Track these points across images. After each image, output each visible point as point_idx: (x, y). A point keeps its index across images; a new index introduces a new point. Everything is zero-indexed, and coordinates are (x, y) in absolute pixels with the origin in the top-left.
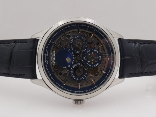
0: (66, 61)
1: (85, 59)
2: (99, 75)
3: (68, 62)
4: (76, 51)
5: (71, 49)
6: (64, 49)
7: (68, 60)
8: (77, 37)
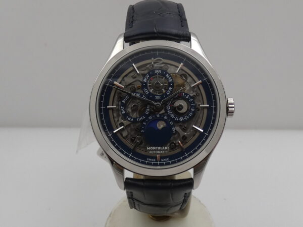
0: (163, 128)
1: (159, 98)
2: (186, 74)
3: (165, 124)
4: (147, 113)
5: (143, 121)
6: (143, 131)
7: (161, 125)
8: (123, 110)
